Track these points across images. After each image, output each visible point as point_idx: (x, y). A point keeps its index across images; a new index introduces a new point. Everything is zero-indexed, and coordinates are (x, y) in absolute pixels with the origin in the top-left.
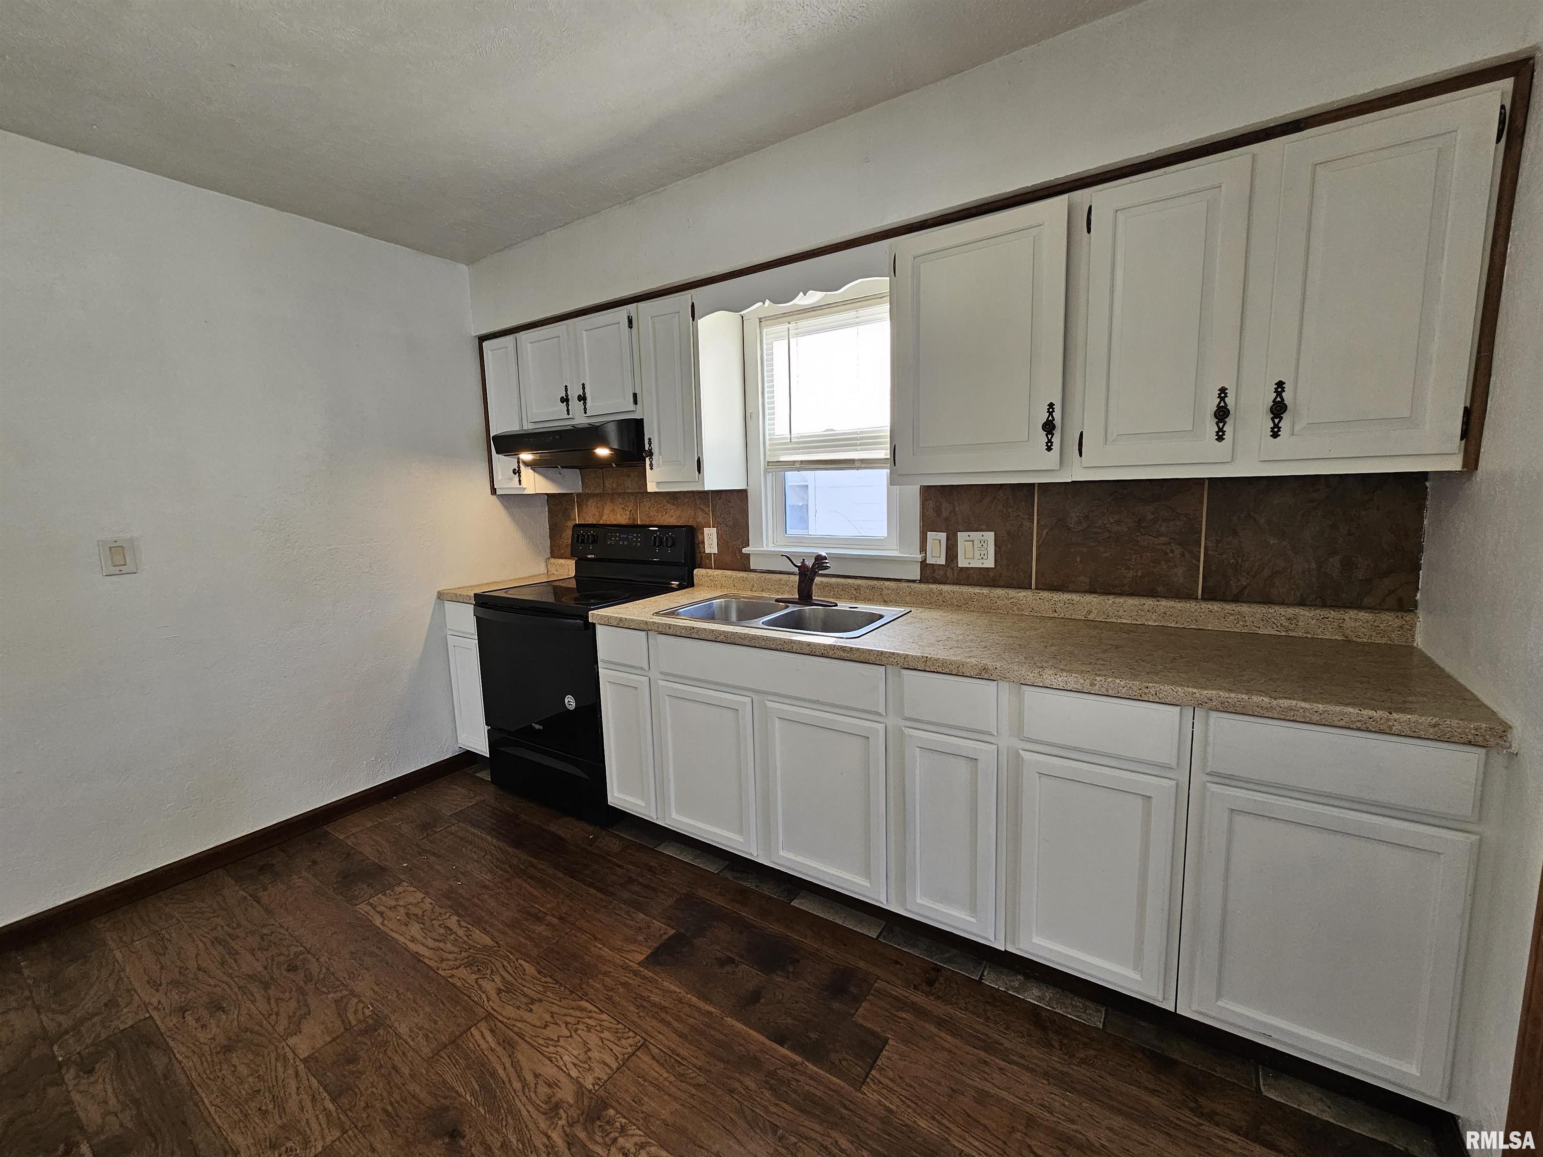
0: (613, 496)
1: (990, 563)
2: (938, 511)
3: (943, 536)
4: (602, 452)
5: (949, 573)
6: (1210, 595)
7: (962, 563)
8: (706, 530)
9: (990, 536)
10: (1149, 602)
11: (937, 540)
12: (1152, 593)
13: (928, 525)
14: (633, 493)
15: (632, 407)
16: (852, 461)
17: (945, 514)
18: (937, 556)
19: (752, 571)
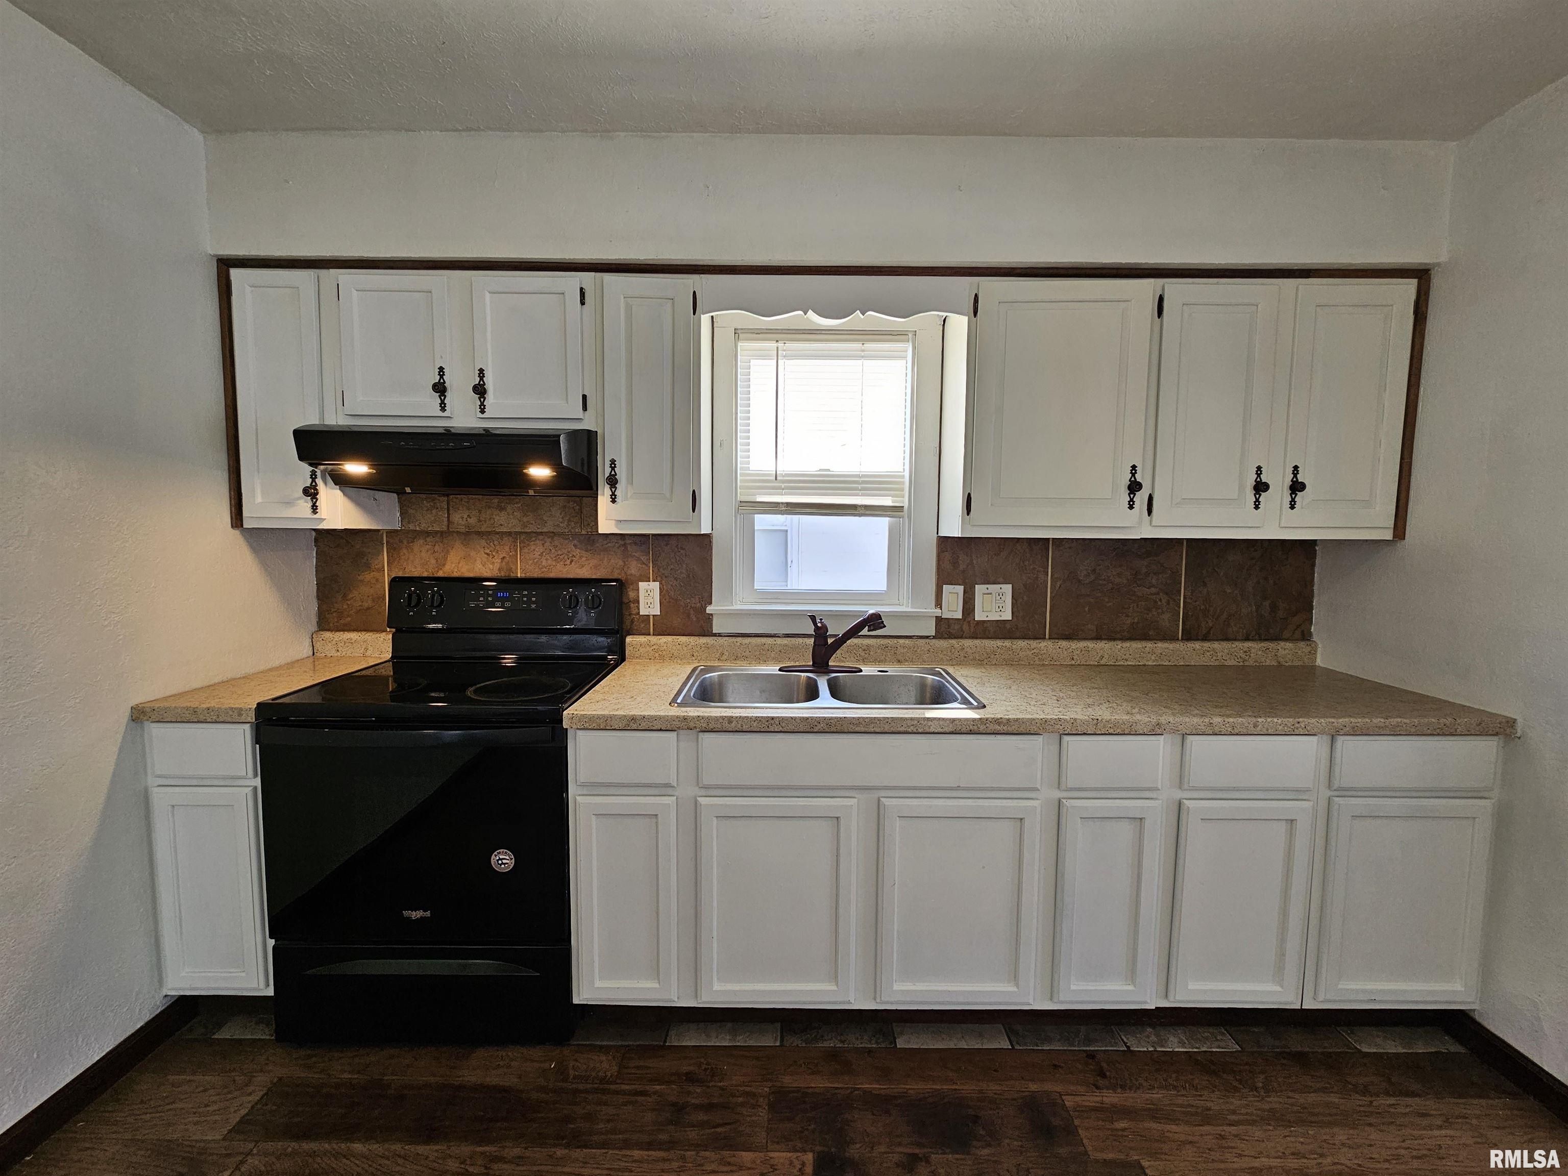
0: (469, 535)
1: (1007, 615)
2: (955, 564)
3: (960, 589)
4: (540, 472)
5: (965, 627)
6: (1188, 636)
7: (979, 615)
8: (642, 585)
9: (1008, 589)
10: (1149, 645)
11: (954, 594)
12: (1145, 637)
13: (944, 578)
14: (510, 534)
15: (579, 413)
16: (854, 507)
17: (962, 567)
18: (953, 608)
19: (715, 635)
